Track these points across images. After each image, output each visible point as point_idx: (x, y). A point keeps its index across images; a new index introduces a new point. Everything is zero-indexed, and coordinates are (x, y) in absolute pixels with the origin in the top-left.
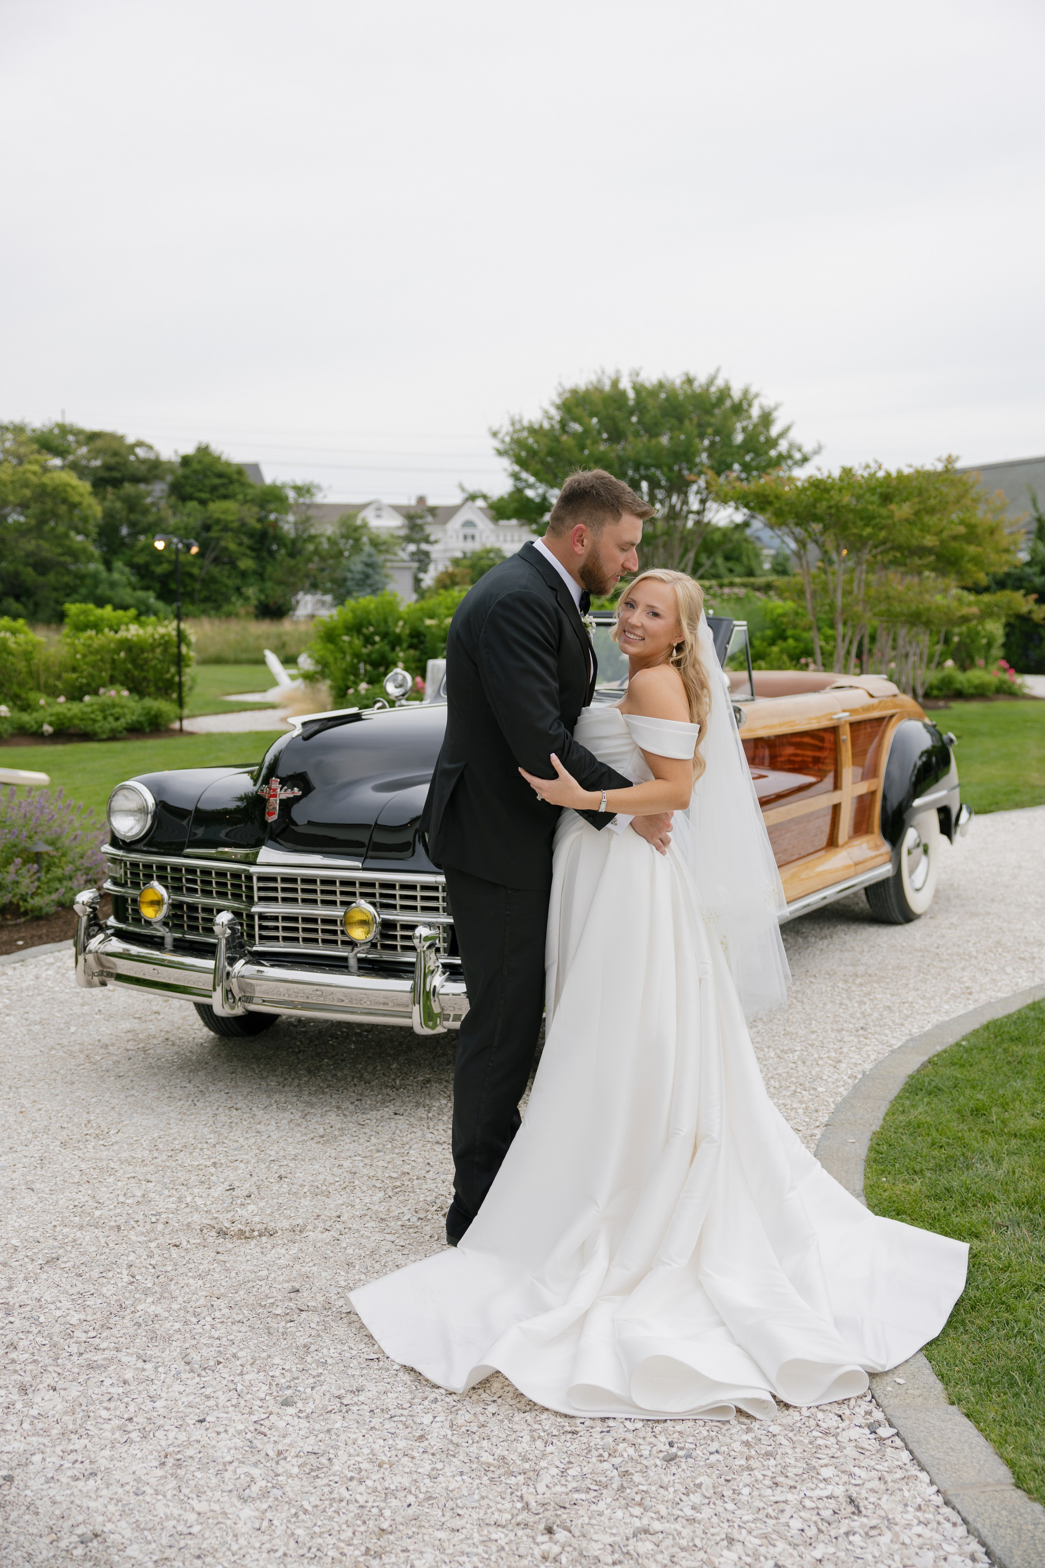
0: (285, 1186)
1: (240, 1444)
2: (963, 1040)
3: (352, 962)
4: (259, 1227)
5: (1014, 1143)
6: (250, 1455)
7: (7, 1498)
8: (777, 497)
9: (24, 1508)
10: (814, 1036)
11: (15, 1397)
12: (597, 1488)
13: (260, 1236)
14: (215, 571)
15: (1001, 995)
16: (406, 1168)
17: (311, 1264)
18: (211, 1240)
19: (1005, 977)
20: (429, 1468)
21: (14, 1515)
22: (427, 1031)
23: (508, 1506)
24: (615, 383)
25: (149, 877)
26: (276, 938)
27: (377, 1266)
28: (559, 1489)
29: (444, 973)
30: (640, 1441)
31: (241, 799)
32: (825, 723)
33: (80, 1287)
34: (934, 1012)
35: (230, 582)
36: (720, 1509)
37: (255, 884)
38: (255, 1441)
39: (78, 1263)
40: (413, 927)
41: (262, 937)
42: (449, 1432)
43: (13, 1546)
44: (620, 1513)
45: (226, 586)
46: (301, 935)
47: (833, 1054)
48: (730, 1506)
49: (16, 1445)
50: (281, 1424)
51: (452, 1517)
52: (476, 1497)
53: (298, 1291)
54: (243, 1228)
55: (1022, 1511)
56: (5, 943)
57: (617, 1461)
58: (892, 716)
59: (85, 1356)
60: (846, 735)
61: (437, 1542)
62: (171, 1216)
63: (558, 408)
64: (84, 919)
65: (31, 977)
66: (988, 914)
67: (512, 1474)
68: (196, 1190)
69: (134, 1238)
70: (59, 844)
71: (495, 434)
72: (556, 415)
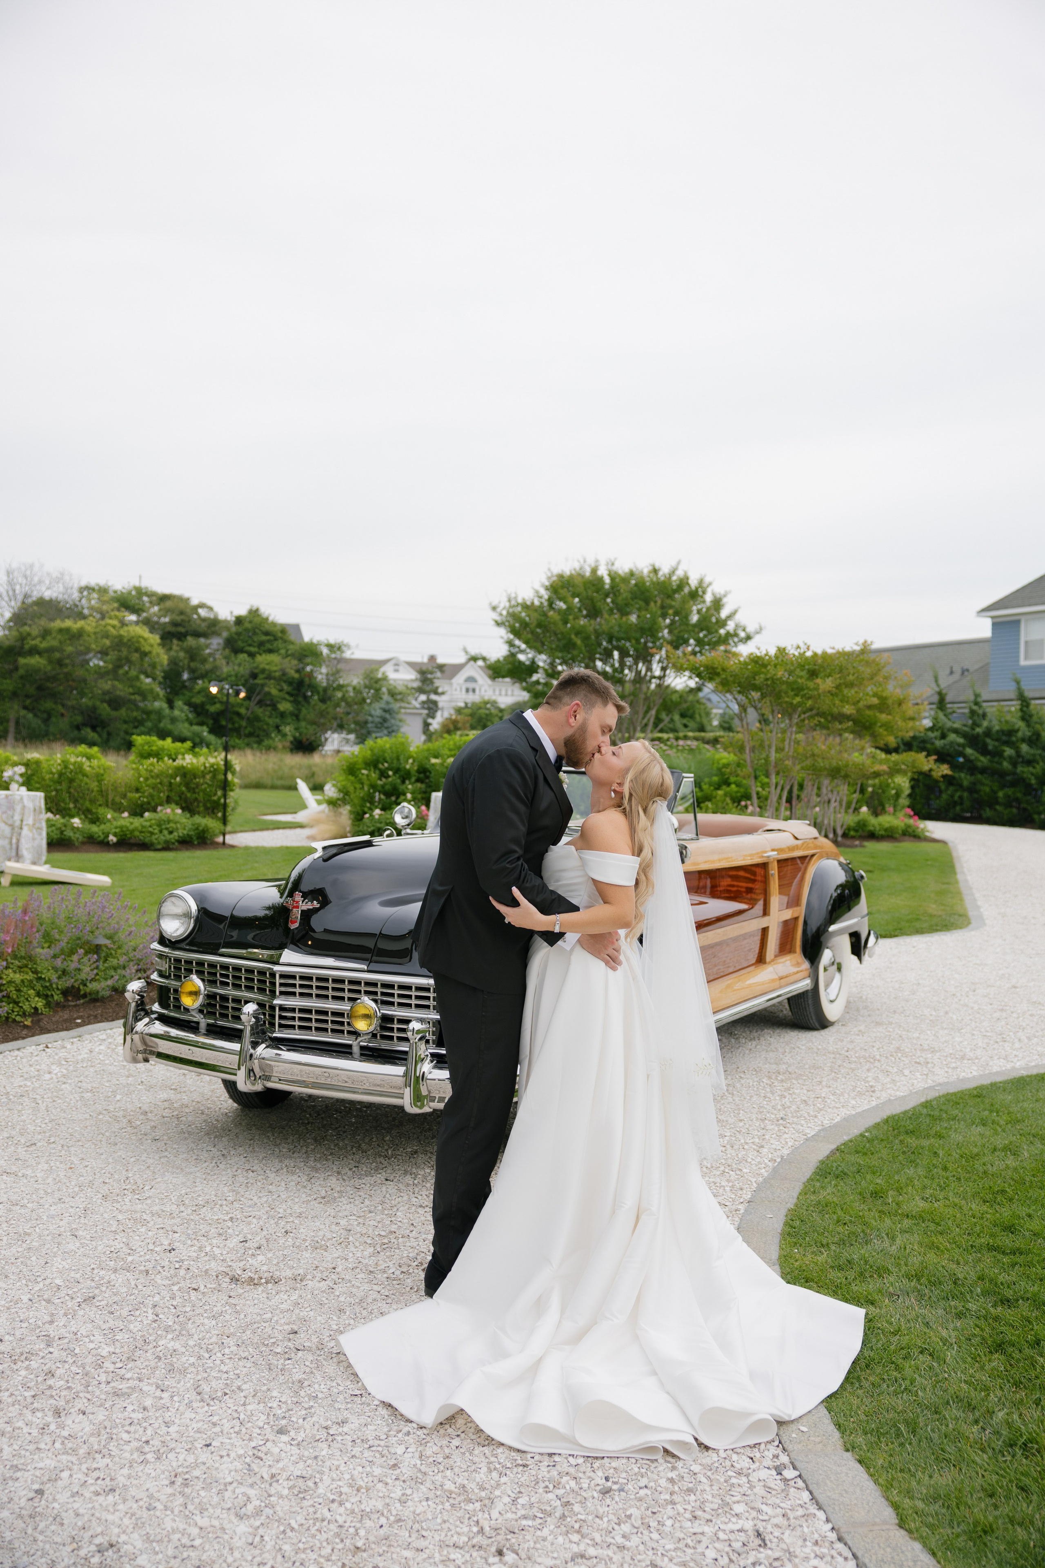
0: (290, 1240)
1: (239, 1467)
2: (866, 1131)
3: (356, 1050)
4: (266, 1275)
5: (907, 1223)
6: (247, 1477)
7: (37, 1510)
8: (724, 670)
9: (51, 1519)
10: (741, 1124)
11: (50, 1419)
12: (542, 1516)
13: (267, 1283)
14: (259, 711)
15: (898, 1093)
16: (394, 1228)
17: (308, 1309)
18: (224, 1285)
19: (903, 1078)
20: (399, 1493)
21: (42, 1525)
22: (415, 1110)
23: (466, 1529)
24: (594, 571)
25: (190, 971)
26: (293, 1027)
27: (365, 1313)
28: (509, 1515)
29: (432, 1062)
30: (581, 1475)
31: (269, 908)
32: (757, 860)
33: (111, 1323)
34: (843, 1106)
35: (271, 721)
36: (646, 1539)
37: (278, 981)
38: (253, 1465)
39: (111, 1302)
40: (407, 1022)
41: (281, 1026)
42: (419, 1462)
43: (39, 1553)
44: (561, 1539)
45: (268, 724)
46: (314, 1024)
47: (757, 1140)
48: (655, 1536)
49: (48, 1462)
50: (276, 1450)
51: (417, 1538)
52: (439, 1521)
53: (296, 1333)
54: (252, 1275)
55: (904, 1548)
56: (65, 1021)
57: (560, 1492)
58: (813, 856)
59: (112, 1384)
60: (774, 871)
61: (403, 1561)
62: (192, 1263)
63: (547, 589)
64: (133, 1005)
65: (86, 1051)
66: (891, 1023)
67: (470, 1501)
68: (214, 1241)
69: (159, 1281)
70: (116, 938)
71: (494, 608)
72: (545, 595)
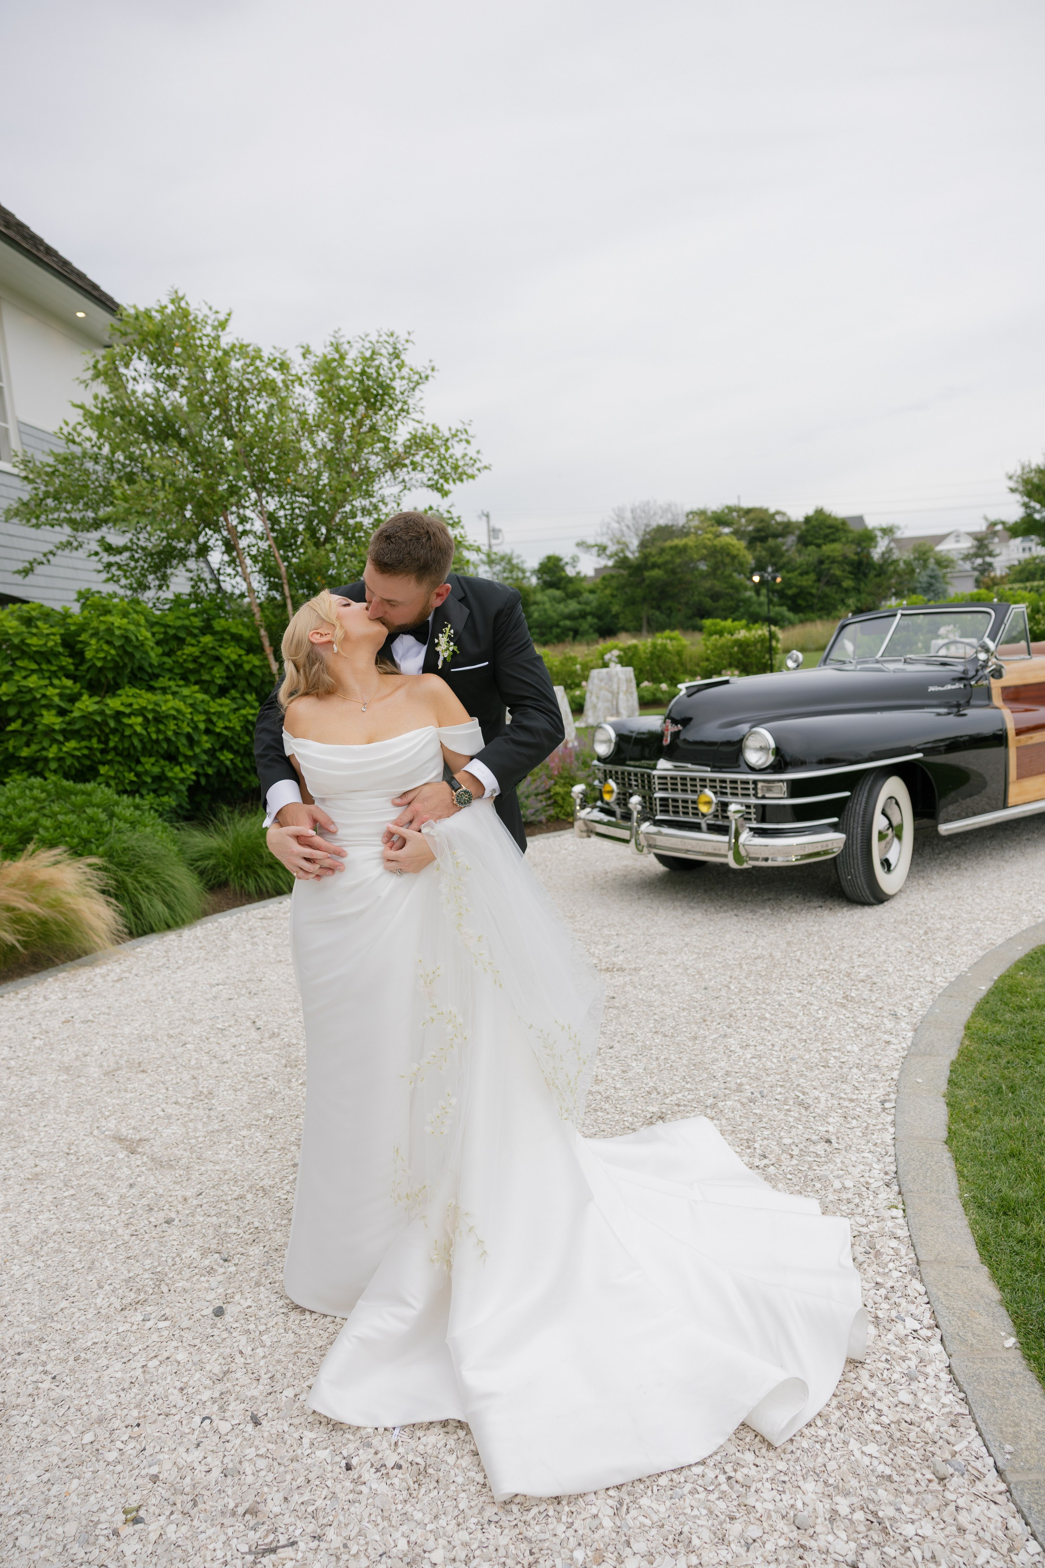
0: (647, 947)
3: (704, 826)
14: (827, 590)
22: (738, 867)
25: (611, 778)
26: (668, 812)
29: (750, 832)
35: (837, 597)
37: (657, 781)
41: (658, 811)
45: (835, 599)
46: (681, 810)
54: (610, 966)
64: (578, 801)
68: (600, 946)
